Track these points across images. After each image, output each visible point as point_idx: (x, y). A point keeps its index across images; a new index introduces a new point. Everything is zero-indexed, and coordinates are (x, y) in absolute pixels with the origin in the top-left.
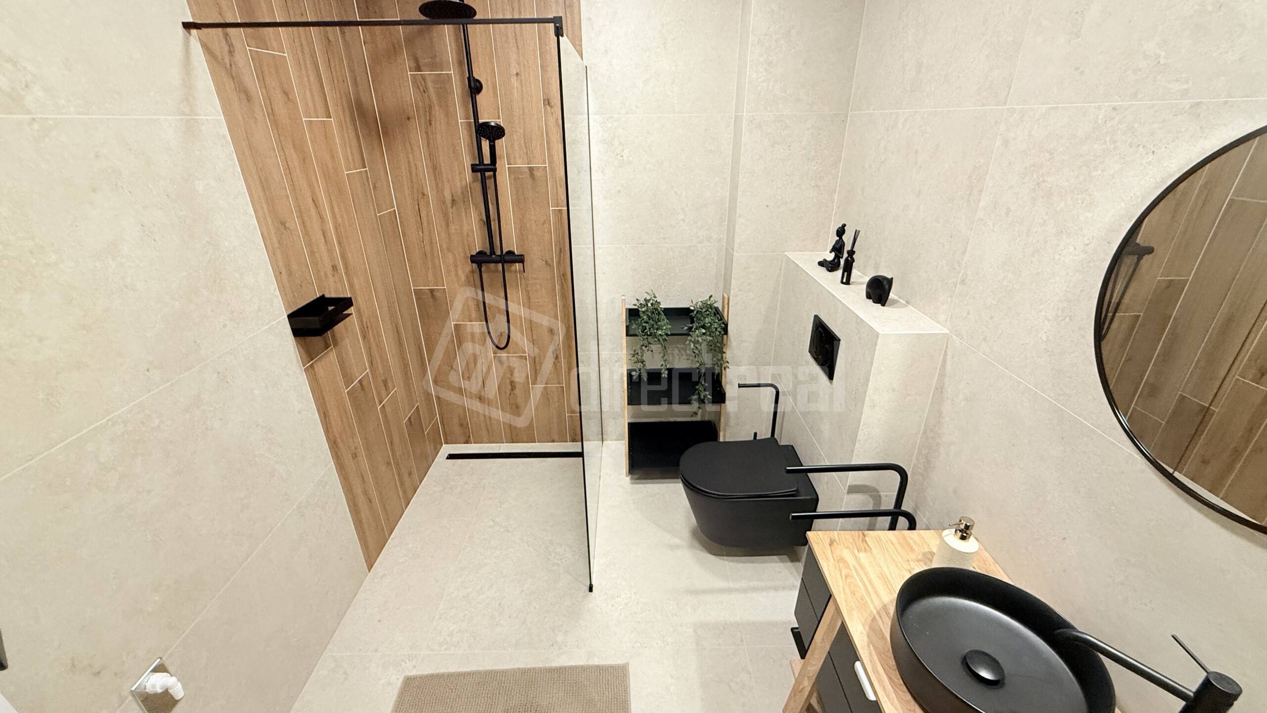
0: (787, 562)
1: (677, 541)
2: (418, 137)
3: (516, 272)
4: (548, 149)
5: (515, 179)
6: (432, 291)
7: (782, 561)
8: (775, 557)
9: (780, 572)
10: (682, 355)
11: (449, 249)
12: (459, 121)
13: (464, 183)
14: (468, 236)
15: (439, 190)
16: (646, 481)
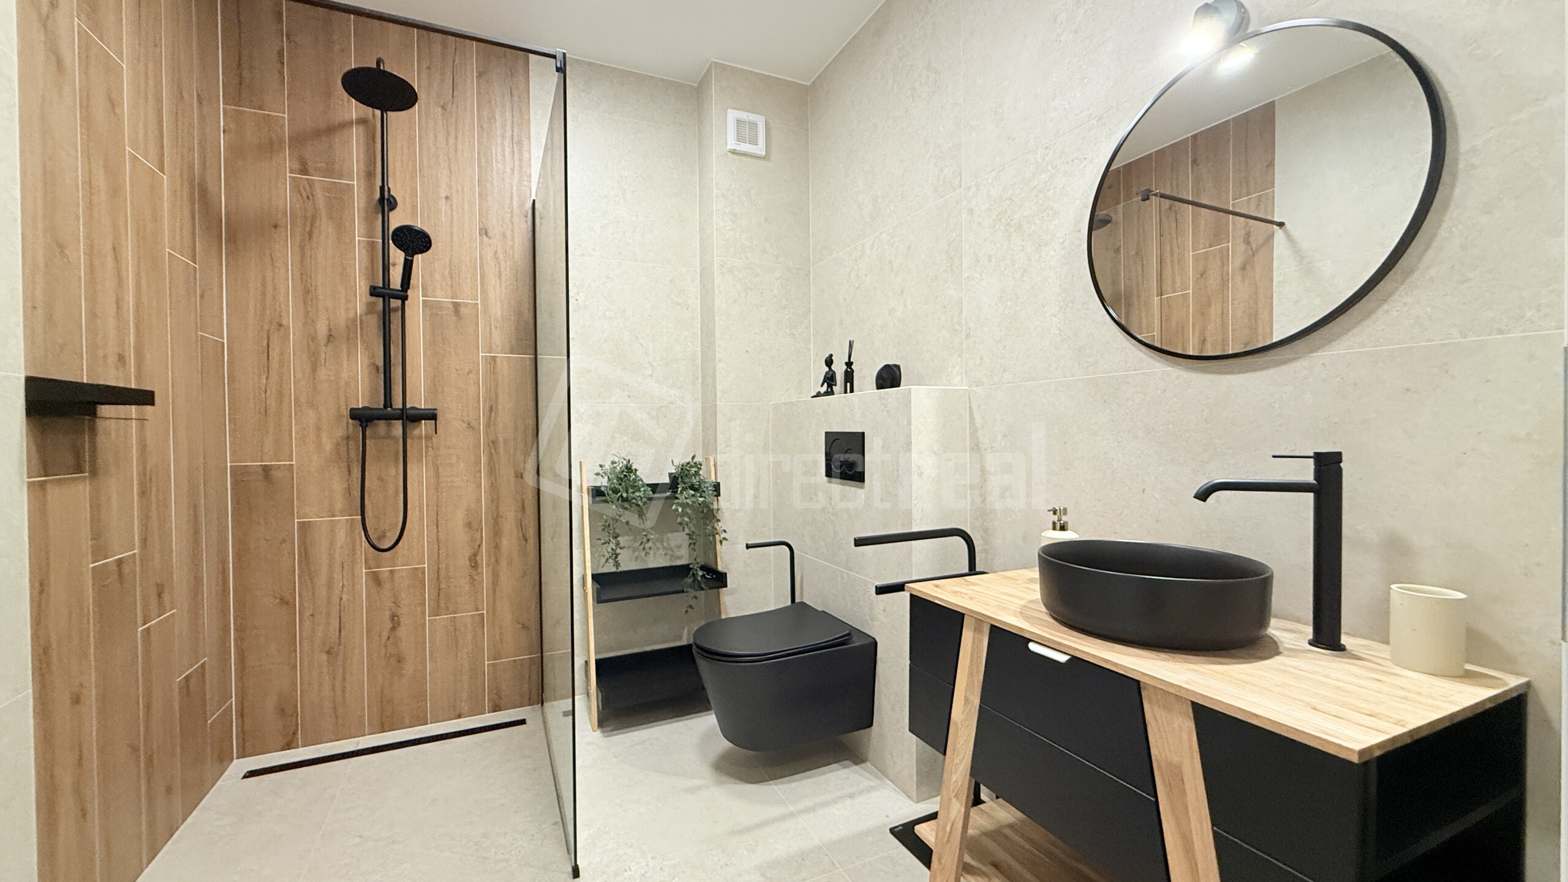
0: (851, 766)
1: (697, 782)
2: (287, 251)
3: (420, 437)
4: (482, 284)
5: (432, 315)
6: (266, 470)
7: (845, 767)
8: (834, 766)
9: (847, 778)
10: (658, 549)
11: (311, 404)
12: (357, 238)
13: (352, 315)
14: (347, 384)
15: (309, 320)
16: (626, 730)
